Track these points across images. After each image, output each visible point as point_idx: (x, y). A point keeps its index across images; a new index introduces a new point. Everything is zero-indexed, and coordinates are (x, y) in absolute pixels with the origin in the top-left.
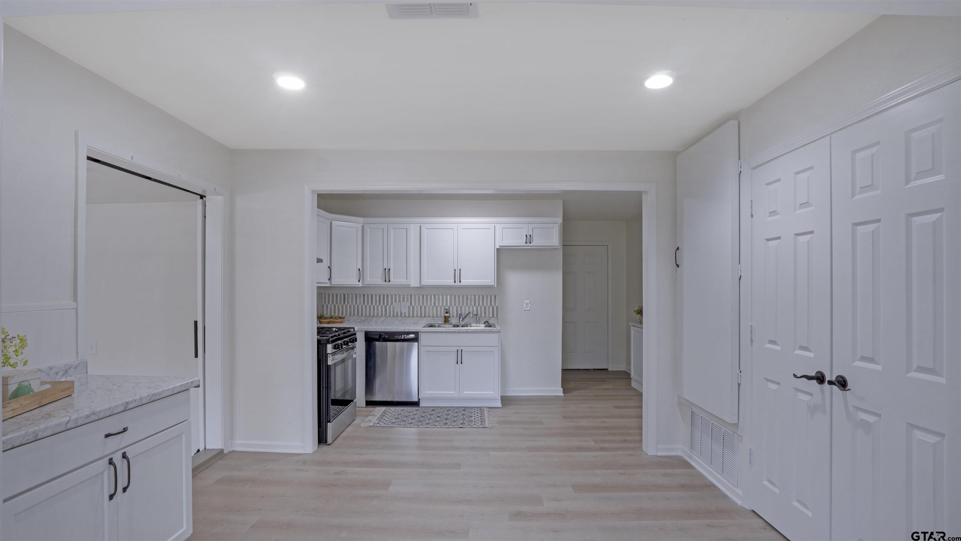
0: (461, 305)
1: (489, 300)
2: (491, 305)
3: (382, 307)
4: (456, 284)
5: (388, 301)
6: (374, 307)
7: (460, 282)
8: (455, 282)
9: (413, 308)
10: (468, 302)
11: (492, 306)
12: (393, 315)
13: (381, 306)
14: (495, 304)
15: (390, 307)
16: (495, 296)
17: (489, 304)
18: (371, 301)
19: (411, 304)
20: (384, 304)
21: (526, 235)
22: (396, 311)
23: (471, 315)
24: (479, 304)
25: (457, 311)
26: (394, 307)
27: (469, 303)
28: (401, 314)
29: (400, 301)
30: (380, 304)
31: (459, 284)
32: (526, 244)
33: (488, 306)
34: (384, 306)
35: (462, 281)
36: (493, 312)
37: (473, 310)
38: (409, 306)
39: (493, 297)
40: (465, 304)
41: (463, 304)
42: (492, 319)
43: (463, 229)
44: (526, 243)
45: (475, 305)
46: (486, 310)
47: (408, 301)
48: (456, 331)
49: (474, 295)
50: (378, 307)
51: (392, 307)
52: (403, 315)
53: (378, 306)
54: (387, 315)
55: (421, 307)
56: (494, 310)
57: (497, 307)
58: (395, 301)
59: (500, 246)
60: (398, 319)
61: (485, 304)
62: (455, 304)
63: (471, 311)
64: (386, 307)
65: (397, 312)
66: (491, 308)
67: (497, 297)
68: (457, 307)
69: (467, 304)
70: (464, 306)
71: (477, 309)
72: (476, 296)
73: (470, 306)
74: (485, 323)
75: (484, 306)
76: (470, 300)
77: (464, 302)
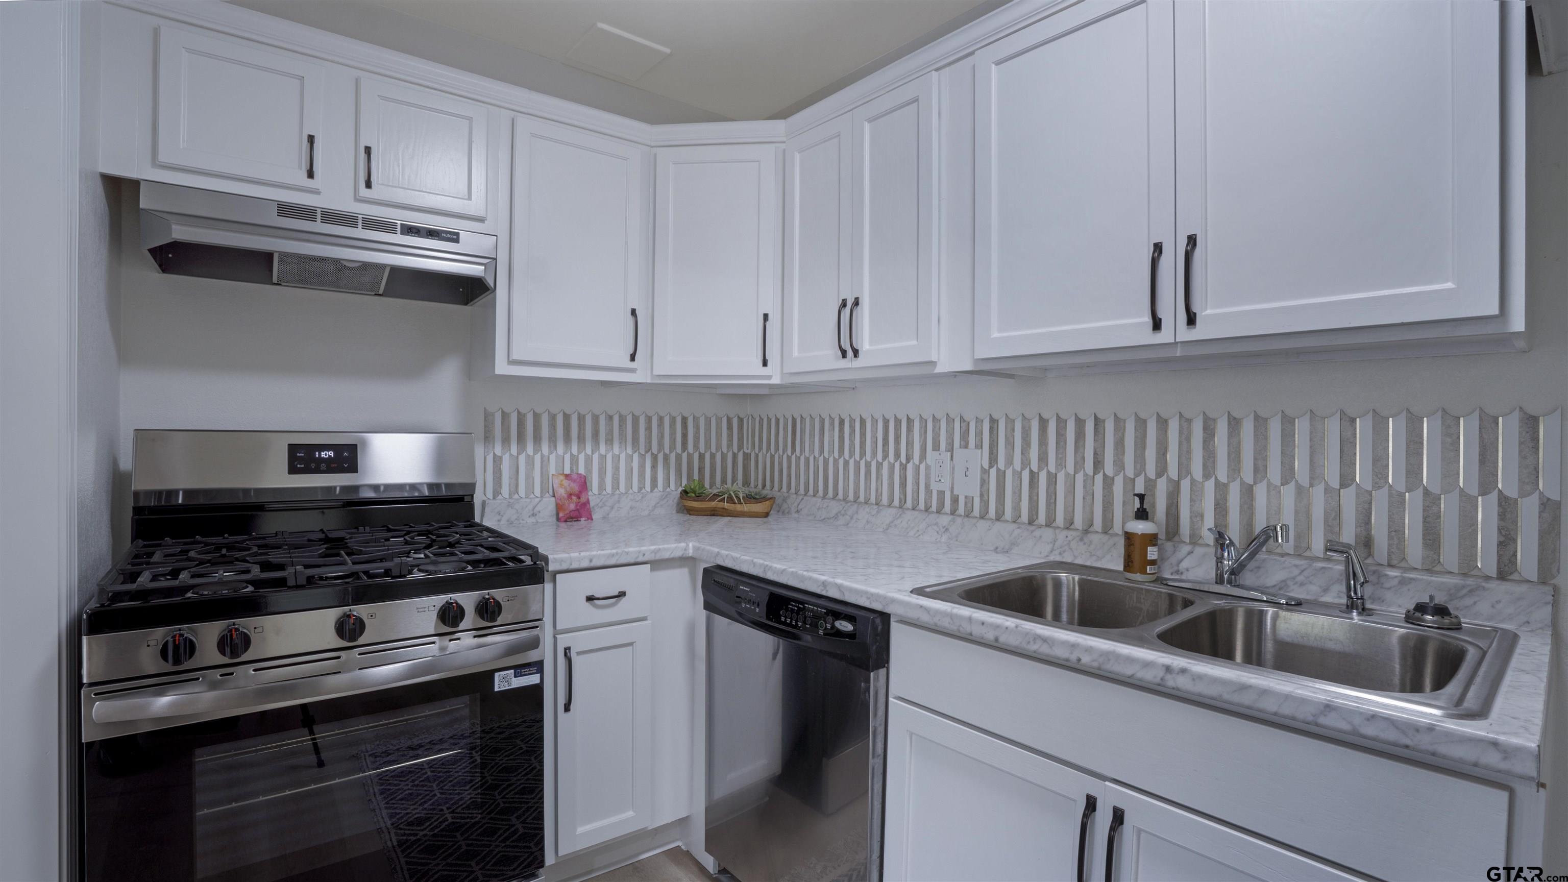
0: (1248, 475)
3: (892, 468)
4: (1165, 336)
5: (910, 444)
6: (868, 465)
7: (1191, 320)
8: (1157, 325)
9: (1001, 476)
10: (1293, 458)
12: (926, 506)
13: (889, 462)
15: (917, 469)
18: (861, 442)
19: (993, 460)
20: (897, 455)
22: (935, 487)
25: (1221, 508)
26: (928, 468)
27: (1300, 465)
28: (955, 500)
29: (950, 449)
30: (886, 456)
31: (1186, 334)
34: (897, 465)
35: (1203, 312)
37: (1303, 513)
38: (985, 472)
40: (1274, 472)
41: (1260, 470)
45: (1347, 478)
47: (979, 446)
50: (879, 465)
51: (922, 467)
52: (961, 509)
53: (882, 464)
54: (905, 502)
55: (1033, 476)
58: (936, 447)
60: (937, 524)
62: (1209, 470)
64: (904, 468)
65: (941, 494)
68: (1221, 489)
69: (1288, 474)
70: (1265, 482)
71: (1366, 506)
72: (1353, 421)
73: (1311, 485)
74: (1418, 614)
75: (1426, 492)
76: (1311, 447)
77: (1265, 459)
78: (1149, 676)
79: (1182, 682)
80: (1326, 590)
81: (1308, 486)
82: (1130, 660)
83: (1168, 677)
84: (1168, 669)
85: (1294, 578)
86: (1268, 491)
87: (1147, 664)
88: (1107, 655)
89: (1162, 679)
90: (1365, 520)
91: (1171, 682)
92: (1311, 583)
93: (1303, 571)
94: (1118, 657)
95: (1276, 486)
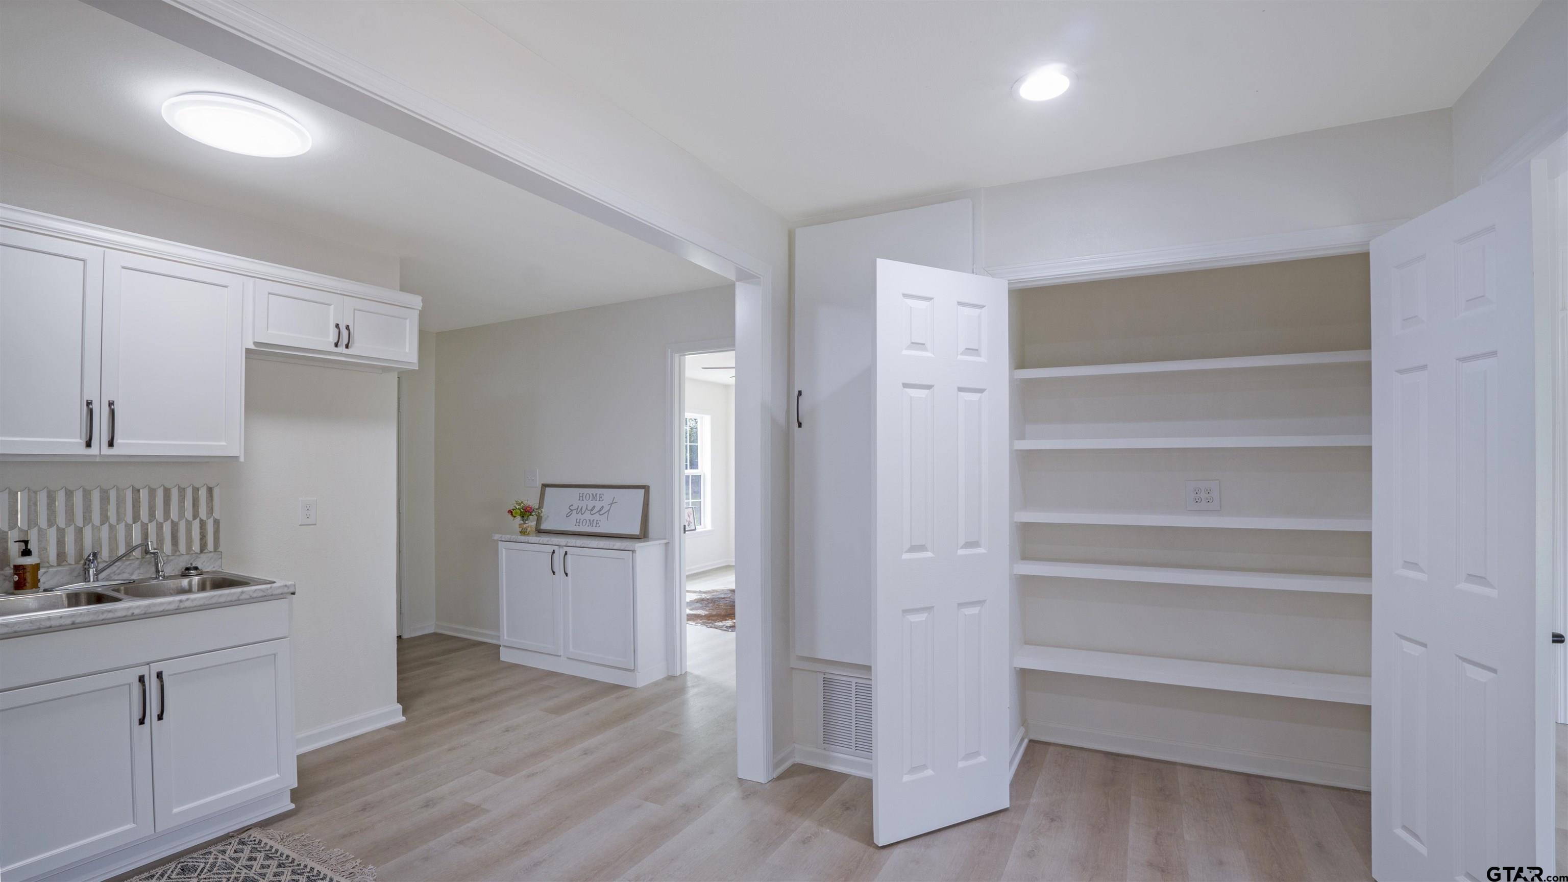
0: (79, 522)
1: (188, 503)
2: (195, 515)
7: (111, 444)
8: (91, 446)
10: (107, 510)
11: (198, 520)
14: (210, 510)
16: (210, 490)
17: (189, 514)
21: (337, 326)
23: (137, 553)
24: (152, 516)
27: (111, 513)
31: (106, 451)
32: (336, 348)
33: (187, 521)
35: (117, 441)
36: (203, 537)
39: (203, 493)
40: (96, 518)
41: (87, 518)
42: (204, 557)
43: (124, 268)
44: (336, 345)
45: (136, 518)
46: (177, 531)
48: (137, 612)
49: (133, 488)
56: (205, 529)
57: (217, 522)
59: (256, 343)
61: (174, 515)
62: (51, 522)
63: (136, 539)
66: (196, 525)
67: (216, 492)
68: (61, 532)
69: (105, 518)
70: (91, 525)
71: (146, 531)
72: (139, 491)
73: (118, 524)
74: (187, 572)
75: (172, 521)
76: (117, 504)
77: (90, 512)
78: (172, 607)
79: (188, 604)
80: (132, 574)
81: (115, 524)
82: (162, 604)
83: (181, 604)
84: (181, 601)
85: (114, 572)
86: (93, 530)
87: (170, 603)
88: (149, 606)
89: (178, 606)
90: (145, 536)
91: (182, 606)
92: (123, 572)
93: (119, 568)
94: (155, 605)
95: (97, 526)
